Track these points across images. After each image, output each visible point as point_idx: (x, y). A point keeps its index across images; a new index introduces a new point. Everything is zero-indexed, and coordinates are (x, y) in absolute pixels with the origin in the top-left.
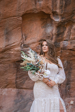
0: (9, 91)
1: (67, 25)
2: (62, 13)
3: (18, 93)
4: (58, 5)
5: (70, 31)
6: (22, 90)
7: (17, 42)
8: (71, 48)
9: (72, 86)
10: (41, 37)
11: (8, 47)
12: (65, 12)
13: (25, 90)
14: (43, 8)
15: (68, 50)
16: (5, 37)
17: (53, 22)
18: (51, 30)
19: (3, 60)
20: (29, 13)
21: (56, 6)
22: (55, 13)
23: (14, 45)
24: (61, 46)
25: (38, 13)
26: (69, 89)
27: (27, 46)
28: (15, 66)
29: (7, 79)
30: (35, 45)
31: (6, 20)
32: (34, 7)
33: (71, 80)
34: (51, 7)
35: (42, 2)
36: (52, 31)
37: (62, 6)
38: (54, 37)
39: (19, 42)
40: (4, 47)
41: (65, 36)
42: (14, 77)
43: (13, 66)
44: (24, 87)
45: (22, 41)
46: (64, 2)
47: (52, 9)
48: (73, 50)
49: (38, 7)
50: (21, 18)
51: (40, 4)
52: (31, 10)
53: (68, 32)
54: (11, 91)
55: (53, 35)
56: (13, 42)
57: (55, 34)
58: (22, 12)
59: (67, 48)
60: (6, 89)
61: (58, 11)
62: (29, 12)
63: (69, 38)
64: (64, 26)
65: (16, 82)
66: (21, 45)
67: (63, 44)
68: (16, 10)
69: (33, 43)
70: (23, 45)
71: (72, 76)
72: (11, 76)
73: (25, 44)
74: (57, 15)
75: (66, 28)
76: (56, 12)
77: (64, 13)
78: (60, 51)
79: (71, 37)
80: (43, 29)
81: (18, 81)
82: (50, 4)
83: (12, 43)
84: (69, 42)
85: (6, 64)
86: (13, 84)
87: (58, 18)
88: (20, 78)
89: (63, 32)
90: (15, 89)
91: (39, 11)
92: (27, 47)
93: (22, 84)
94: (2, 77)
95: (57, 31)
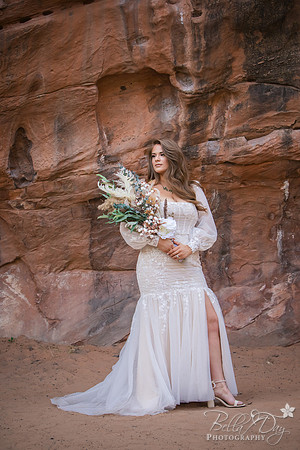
0: (75, 278)
1: (213, 100)
2: (198, 69)
3: (98, 282)
4: (189, 50)
5: (224, 114)
6: (106, 273)
7: (88, 150)
8: (227, 159)
9: (234, 255)
10: (149, 135)
12: (207, 66)
13: (114, 273)
14: (149, 60)
15: (221, 163)
16: (55, 138)
17: (178, 94)
18: (174, 114)
19: (56, 198)
20: (116, 75)
21: (183, 52)
22: (180, 72)
23: (80, 158)
24: (202, 155)
25: (137, 73)
26: (227, 265)
27: (113, 159)
28: (86, 213)
29: (67, 248)
30: (133, 155)
31: (57, 94)
32: (126, 58)
33: (232, 241)
34: (170, 56)
35: (145, 45)
36: (177, 118)
37: (198, 52)
38: (182, 131)
39: (92, 151)
40: (55, 164)
41: (210, 128)
42: (86, 242)
43: (80, 213)
44: (113, 264)
45: (100, 147)
46: (203, 42)
47: (173, 61)
48: (233, 164)
49: (138, 58)
50: (95, 87)
51: (143, 49)
52: (120, 66)
53: (217, 118)
54: (80, 276)
55: (179, 128)
56: (78, 152)
57: (186, 125)
58: (96, 73)
59: (217, 160)
60: (67, 274)
61: (189, 64)
62: (116, 71)
63: (221, 133)
64: (206, 104)
65: (91, 253)
66: (99, 156)
67: (206, 149)
68: (81, 69)
69: (130, 150)
70: (103, 157)
71: (234, 232)
72: (78, 240)
73: (109, 153)
74: (188, 75)
75: (211, 108)
76: (182, 68)
77: (205, 69)
78: (199, 169)
79: (226, 130)
80: (154, 114)
81: (94, 250)
82: (167, 47)
83: (76, 153)
84: (222, 144)
85: (63, 209)
86: (84, 259)
87: (191, 84)
88: (100, 242)
89: (206, 119)
90: (90, 272)
91: (141, 67)
92: (113, 163)
93: (107, 257)
94: (55, 243)
95: (188, 116)
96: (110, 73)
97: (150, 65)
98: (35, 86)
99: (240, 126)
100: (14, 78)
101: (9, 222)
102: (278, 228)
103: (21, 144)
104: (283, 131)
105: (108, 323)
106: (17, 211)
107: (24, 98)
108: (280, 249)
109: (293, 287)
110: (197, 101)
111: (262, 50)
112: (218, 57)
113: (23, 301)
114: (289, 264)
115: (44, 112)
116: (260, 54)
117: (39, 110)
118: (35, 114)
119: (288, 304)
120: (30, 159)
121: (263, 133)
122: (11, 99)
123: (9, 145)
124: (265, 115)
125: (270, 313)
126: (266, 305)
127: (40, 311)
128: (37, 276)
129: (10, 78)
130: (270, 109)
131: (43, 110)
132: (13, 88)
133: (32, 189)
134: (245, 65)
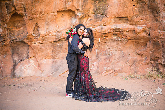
1: (85, 18)
3: (54, 62)
5: (87, 21)
6: (55, 59)
7: (54, 29)
11: (48, 33)
13: (57, 60)
16: (45, 26)
17: (77, 16)
19: (45, 41)
21: (79, 5)
22: (78, 10)
23: (51, 31)
28: (52, 45)
29: (46, 54)
31: (46, 15)
32: (65, 6)
35: (70, 3)
36: (76, 22)
37: (83, 6)
40: (45, 33)
42: (51, 52)
43: (50, 45)
45: (56, 29)
46: (84, 3)
50: (56, 14)
51: (68, 4)
52: (63, 8)
54: (49, 60)
58: (57, 10)
60: (46, 60)
61: (80, 9)
62: (62, 10)
68: (53, 9)
69: (64, 30)
70: (57, 31)
72: (49, 51)
75: (84, 20)
77: (84, 10)
79: (87, 25)
80: (70, 21)
81: (53, 54)
82: (75, 4)
85: (46, 44)
86: (50, 56)
87: (80, 14)
88: (55, 52)
90: (51, 59)
91: (68, 9)
92: (59, 33)
93: (56, 56)
94: (44, 52)
95: (79, 22)
96: (60, 10)
97: (70, 8)
98: (41, 13)
99: (91, 25)
100: (36, 10)
101: (32, 47)
102: (96, 49)
103: (36, 28)
104: (101, 26)
105: (56, 72)
106: (34, 45)
107: (38, 16)
108: (96, 54)
109: (99, 63)
110: (81, 18)
111: (98, 6)
112: (87, 7)
113: (35, 67)
114: (98, 57)
115: (43, 20)
116: (97, 7)
117: (41, 19)
118: (40, 20)
119: (98, 67)
120: (38, 31)
121: (96, 26)
122: (35, 15)
123: (33, 28)
124: (97, 22)
125: (93, 69)
126: (93, 67)
127: (39, 69)
128: (38, 61)
129: (35, 10)
130: (98, 20)
131: (43, 19)
132: (35, 13)
133: (39, 39)
134: (93, 9)
